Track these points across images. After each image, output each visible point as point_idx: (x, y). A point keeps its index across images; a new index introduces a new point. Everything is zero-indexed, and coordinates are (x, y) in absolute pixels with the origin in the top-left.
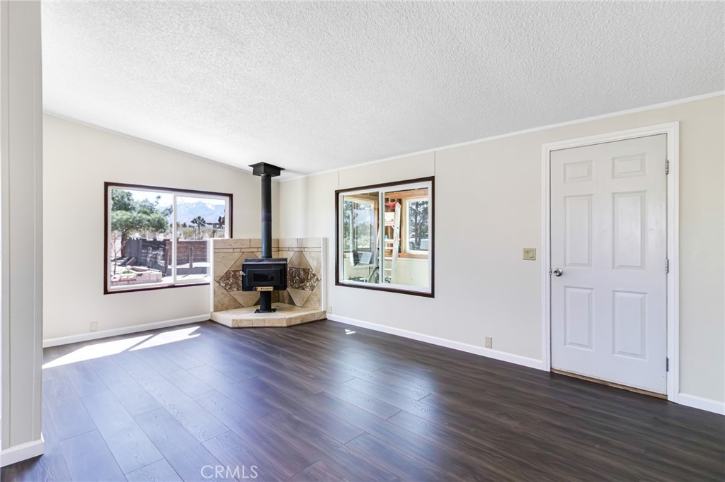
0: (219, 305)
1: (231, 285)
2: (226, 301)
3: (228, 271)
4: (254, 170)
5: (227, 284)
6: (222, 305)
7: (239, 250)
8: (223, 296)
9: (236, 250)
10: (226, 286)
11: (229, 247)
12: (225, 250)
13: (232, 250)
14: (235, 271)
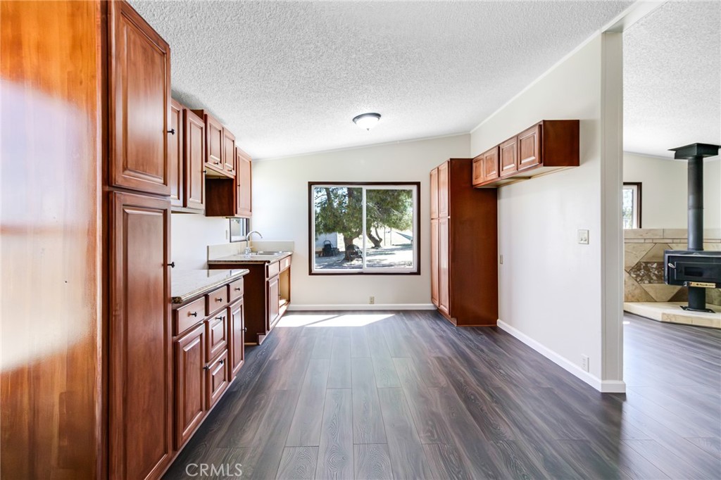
0: (630, 296)
1: (642, 277)
2: (637, 292)
3: (639, 262)
4: (676, 154)
5: (638, 275)
6: (633, 296)
7: (651, 241)
8: (634, 287)
9: (647, 241)
10: (636, 277)
11: (640, 237)
12: (636, 241)
13: (643, 241)
14: (646, 263)
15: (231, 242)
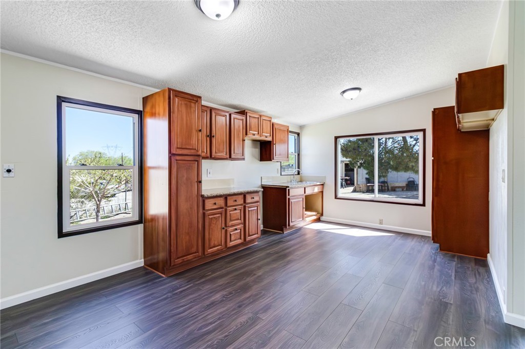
15: (281, 175)
